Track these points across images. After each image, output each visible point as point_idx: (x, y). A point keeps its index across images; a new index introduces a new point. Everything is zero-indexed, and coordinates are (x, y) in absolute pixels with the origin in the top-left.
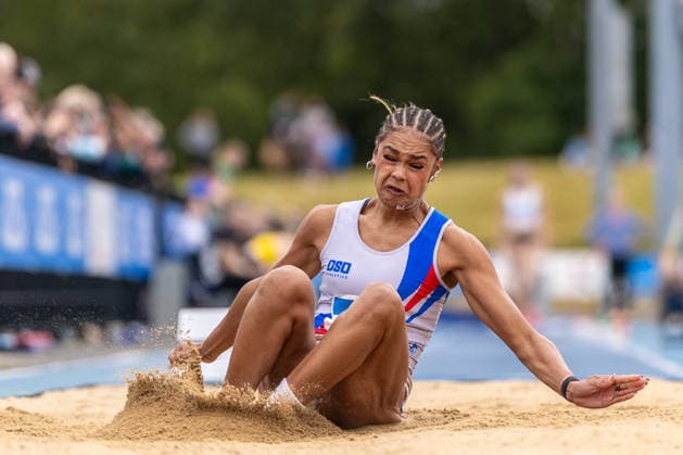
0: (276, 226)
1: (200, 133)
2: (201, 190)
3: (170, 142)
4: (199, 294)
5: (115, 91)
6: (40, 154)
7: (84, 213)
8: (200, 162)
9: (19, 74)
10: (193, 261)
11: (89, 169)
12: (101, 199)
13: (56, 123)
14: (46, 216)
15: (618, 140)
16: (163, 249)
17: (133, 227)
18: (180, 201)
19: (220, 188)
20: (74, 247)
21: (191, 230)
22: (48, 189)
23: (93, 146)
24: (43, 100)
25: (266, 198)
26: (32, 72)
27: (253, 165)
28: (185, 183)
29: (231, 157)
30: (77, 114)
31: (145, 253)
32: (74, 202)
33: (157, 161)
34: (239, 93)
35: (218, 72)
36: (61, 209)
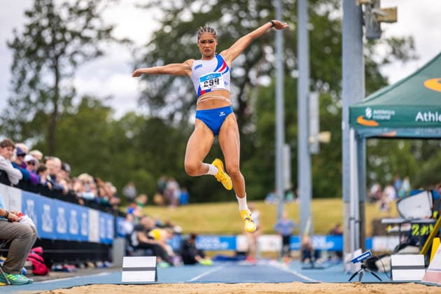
0: (158, 226)
1: (130, 190)
2: (131, 212)
3: (119, 194)
4: (130, 249)
5: (99, 175)
6: (71, 198)
8: (130, 201)
9: (63, 168)
10: (128, 237)
12: (94, 214)
13: (77, 186)
14: (74, 221)
15: (286, 193)
16: (117, 234)
17: (106, 225)
18: (123, 216)
19: (138, 211)
20: (84, 233)
21: (127, 226)
22: (74, 211)
23: (91, 195)
25: (155, 215)
26: (68, 167)
27: (150, 202)
29: (142, 199)
31: (110, 236)
32: (84, 216)
33: (114, 200)
34: (143, 174)
35: (137, 167)
36: (79, 219)
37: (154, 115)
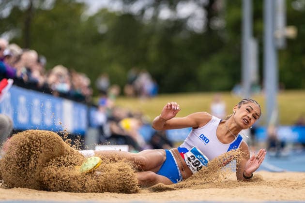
0: (130, 116)
1: (103, 82)
2: (103, 103)
3: (92, 86)
5: (73, 67)
6: (46, 90)
7: (61, 111)
8: (103, 93)
9: (38, 61)
10: (101, 128)
11: (64, 95)
12: (68, 106)
13: (52, 79)
14: (48, 112)
16: (90, 124)
17: (79, 116)
18: (96, 107)
19: (110, 102)
20: (58, 123)
21: (100, 117)
22: (49, 102)
23: (65, 87)
24: (47, 70)
25: (127, 105)
26: (43, 61)
27: (122, 94)
28: (98, 100)
29: (114, 91)
30: (59, 76)
31: (83, 125)
32: (58, 107)
33: (87, 92)
34: (117, 68)
35: (110, 61)
36: (53, 110)
37: (127, 11)
